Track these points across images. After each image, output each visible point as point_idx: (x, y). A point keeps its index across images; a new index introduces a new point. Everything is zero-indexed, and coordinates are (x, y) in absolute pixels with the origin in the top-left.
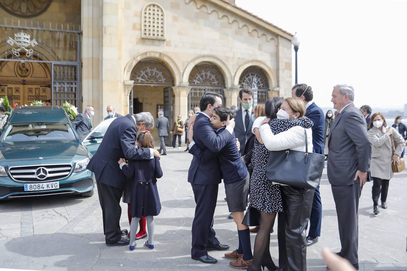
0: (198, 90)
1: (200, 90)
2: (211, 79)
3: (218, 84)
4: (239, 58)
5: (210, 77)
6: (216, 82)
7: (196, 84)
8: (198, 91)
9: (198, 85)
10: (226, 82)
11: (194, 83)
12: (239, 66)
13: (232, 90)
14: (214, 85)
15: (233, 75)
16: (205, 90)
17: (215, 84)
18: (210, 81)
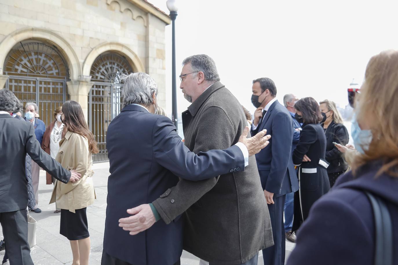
0: (23, 82)
1: (25, 82)
2: (47, 66)
3: (58, 74)
4: (91, 38)
5: (45, 63)
6: (55, 71)
7: (19, 72)
8: (23, 84)
9: (22, 74)
10: (70, 71)
11: (16, 70)
12: (91, 49)
13: (79, 84)
14: (52, 76)
15: (81, 61)
16: (35, 82)
17: (53, 74)
18: (44, 69)
